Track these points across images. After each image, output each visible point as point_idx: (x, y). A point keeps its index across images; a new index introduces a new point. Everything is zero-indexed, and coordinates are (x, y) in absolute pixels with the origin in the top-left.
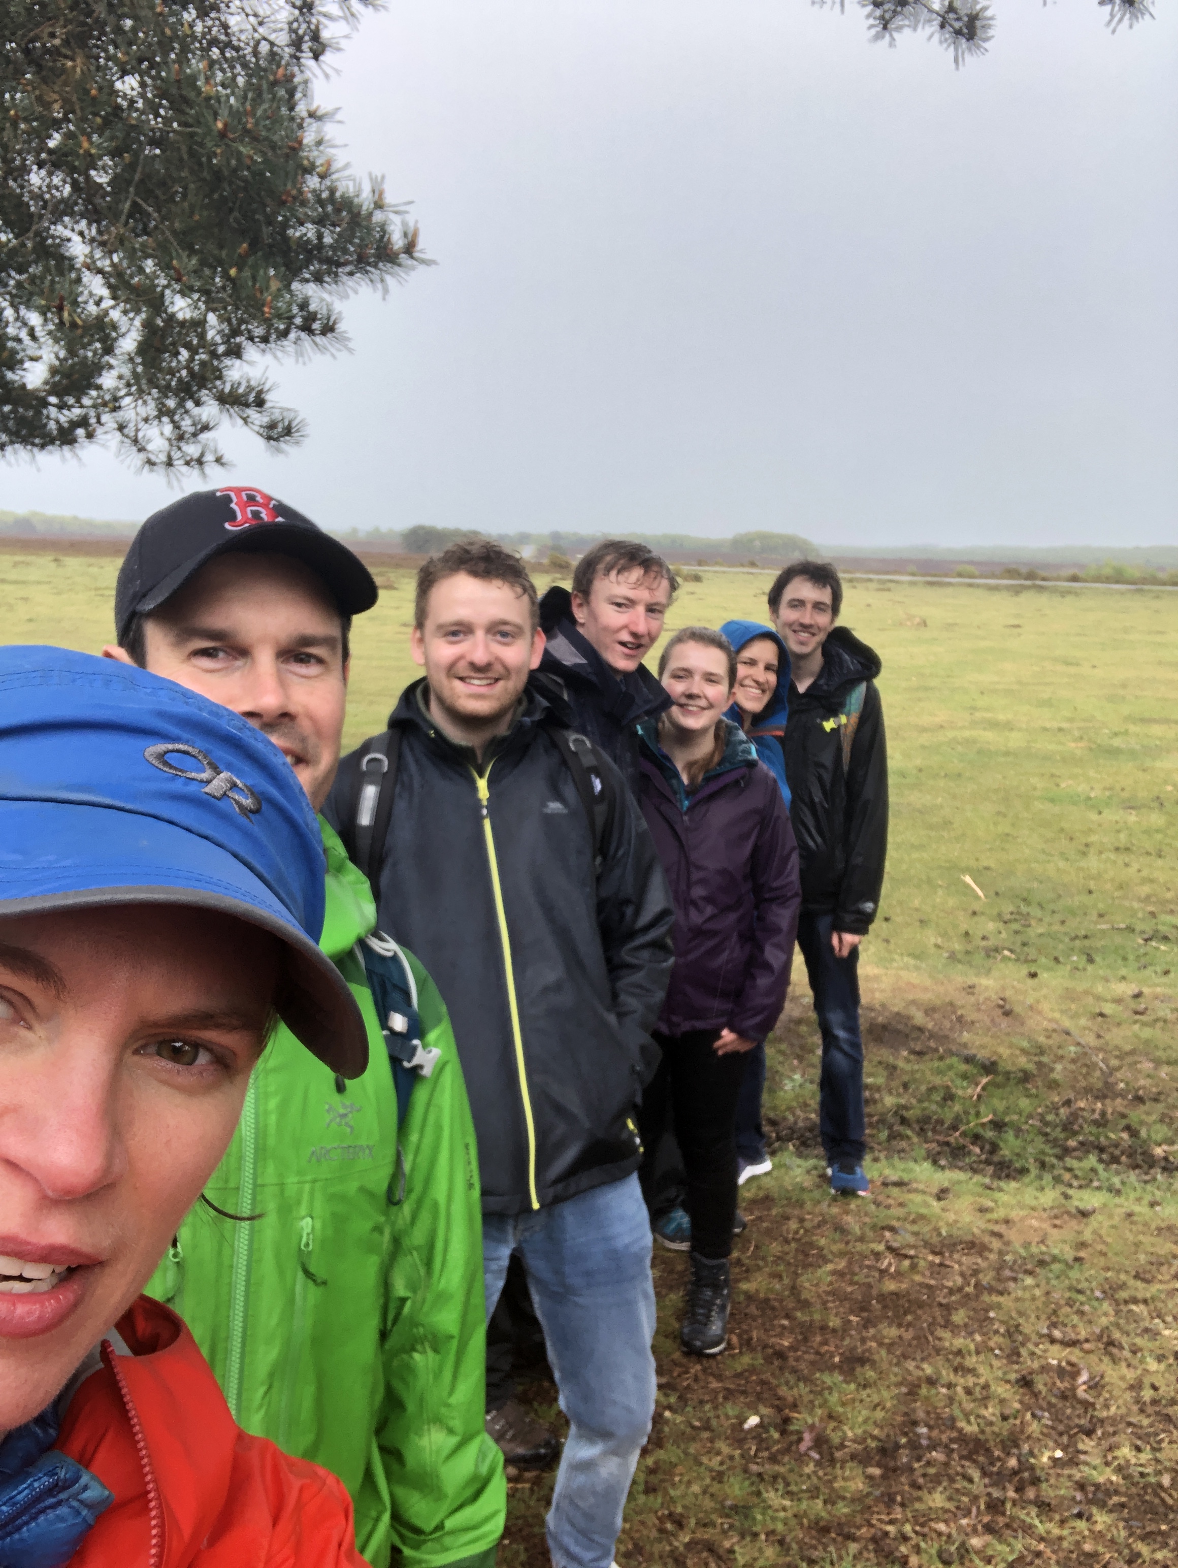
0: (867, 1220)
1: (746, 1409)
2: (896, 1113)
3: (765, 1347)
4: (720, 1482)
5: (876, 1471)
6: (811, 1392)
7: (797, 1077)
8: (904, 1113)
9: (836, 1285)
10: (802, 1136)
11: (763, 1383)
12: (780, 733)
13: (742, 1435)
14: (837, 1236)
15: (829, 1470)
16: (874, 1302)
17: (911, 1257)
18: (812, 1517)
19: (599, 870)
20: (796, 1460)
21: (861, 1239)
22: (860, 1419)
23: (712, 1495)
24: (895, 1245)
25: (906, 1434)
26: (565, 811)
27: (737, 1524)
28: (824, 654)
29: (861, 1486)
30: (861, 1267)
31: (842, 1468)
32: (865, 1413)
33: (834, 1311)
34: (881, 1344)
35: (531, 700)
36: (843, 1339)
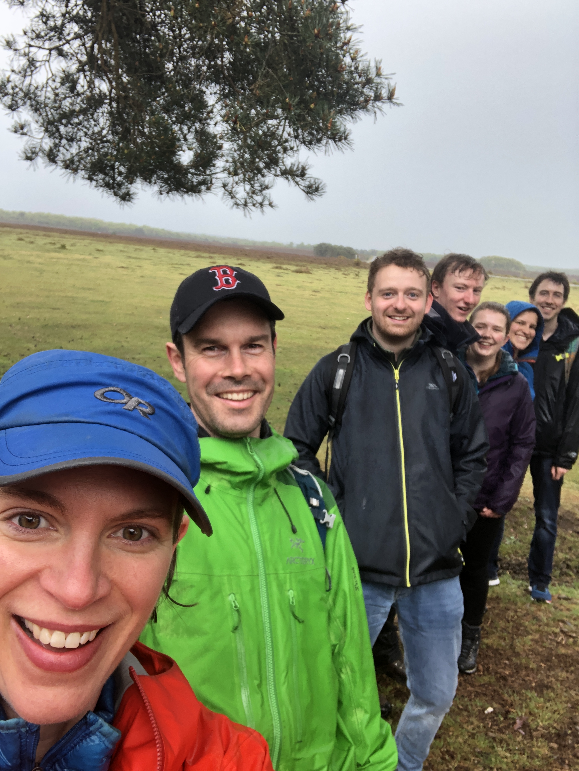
0: (551, 615)
1: (486, 703)
2: (564, 562)
3: (497, 673)
4: (473, 738)
5: (555, 746)
6: (520, 699)
7: (513, 538)
8: (569, 563)
9: (534, 647)
10: (514, 568)
11: (495, 691)
12: (533, 361)
13: (484, 716)
14: (534, 622)
15: (529, 741)
16: (554, 658)
17: (573, 637)
18: (521, 764)
19: (452, 420)
20: (512, 733)
21: (547, 625)
22: (546, 717)
23: (469, 745)
24: (565, 630)
25: (571, 729)
26: (438, 389)
27: (482, 761)
28: (559, 321)
29: (547, 752)
30: (547, 639)
31: (537, 741)
32: (549, 714)
33: (533, 660)
34: (557, 680)
35: (424, 331)
36: (537, 674)
